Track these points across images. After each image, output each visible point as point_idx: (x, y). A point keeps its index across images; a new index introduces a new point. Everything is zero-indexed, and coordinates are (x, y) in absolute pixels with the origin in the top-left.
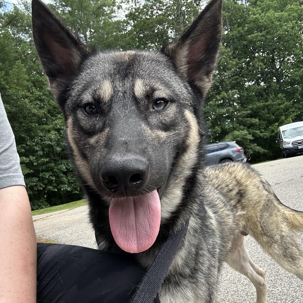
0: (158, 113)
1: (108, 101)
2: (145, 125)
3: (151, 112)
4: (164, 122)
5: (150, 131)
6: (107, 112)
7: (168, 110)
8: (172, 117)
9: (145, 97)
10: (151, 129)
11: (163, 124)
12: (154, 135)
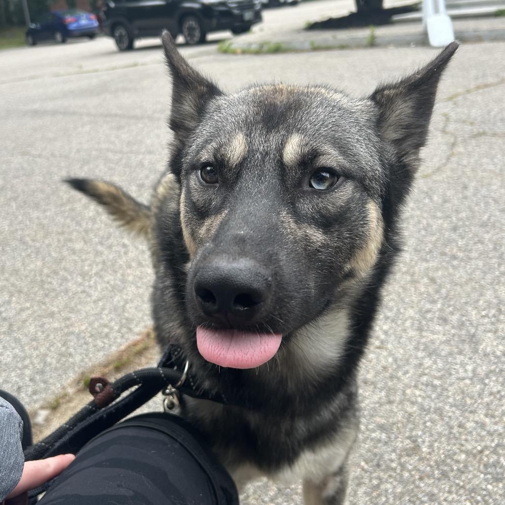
0: (316, 195)
1: (236, 165)
2: (288, 213)
3: (304, 192)
4: (324, 212)
5: (293, 225)
6: (232, 183)
7: (336, 192)
8: (342, 206)
9: (299, 165)
10: (296, 222)
11: (322, 216)
12: (300, 233)
